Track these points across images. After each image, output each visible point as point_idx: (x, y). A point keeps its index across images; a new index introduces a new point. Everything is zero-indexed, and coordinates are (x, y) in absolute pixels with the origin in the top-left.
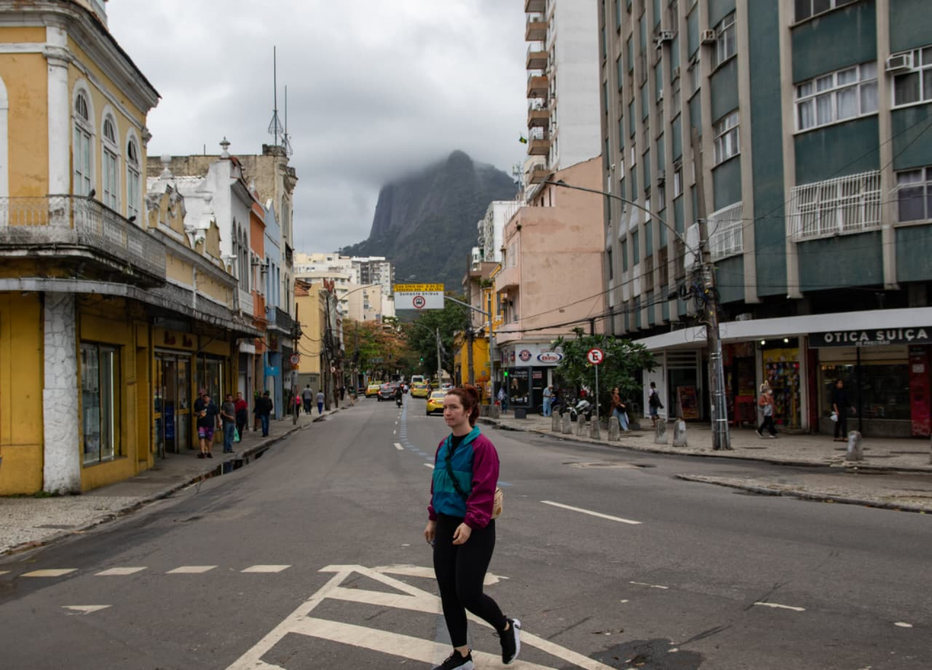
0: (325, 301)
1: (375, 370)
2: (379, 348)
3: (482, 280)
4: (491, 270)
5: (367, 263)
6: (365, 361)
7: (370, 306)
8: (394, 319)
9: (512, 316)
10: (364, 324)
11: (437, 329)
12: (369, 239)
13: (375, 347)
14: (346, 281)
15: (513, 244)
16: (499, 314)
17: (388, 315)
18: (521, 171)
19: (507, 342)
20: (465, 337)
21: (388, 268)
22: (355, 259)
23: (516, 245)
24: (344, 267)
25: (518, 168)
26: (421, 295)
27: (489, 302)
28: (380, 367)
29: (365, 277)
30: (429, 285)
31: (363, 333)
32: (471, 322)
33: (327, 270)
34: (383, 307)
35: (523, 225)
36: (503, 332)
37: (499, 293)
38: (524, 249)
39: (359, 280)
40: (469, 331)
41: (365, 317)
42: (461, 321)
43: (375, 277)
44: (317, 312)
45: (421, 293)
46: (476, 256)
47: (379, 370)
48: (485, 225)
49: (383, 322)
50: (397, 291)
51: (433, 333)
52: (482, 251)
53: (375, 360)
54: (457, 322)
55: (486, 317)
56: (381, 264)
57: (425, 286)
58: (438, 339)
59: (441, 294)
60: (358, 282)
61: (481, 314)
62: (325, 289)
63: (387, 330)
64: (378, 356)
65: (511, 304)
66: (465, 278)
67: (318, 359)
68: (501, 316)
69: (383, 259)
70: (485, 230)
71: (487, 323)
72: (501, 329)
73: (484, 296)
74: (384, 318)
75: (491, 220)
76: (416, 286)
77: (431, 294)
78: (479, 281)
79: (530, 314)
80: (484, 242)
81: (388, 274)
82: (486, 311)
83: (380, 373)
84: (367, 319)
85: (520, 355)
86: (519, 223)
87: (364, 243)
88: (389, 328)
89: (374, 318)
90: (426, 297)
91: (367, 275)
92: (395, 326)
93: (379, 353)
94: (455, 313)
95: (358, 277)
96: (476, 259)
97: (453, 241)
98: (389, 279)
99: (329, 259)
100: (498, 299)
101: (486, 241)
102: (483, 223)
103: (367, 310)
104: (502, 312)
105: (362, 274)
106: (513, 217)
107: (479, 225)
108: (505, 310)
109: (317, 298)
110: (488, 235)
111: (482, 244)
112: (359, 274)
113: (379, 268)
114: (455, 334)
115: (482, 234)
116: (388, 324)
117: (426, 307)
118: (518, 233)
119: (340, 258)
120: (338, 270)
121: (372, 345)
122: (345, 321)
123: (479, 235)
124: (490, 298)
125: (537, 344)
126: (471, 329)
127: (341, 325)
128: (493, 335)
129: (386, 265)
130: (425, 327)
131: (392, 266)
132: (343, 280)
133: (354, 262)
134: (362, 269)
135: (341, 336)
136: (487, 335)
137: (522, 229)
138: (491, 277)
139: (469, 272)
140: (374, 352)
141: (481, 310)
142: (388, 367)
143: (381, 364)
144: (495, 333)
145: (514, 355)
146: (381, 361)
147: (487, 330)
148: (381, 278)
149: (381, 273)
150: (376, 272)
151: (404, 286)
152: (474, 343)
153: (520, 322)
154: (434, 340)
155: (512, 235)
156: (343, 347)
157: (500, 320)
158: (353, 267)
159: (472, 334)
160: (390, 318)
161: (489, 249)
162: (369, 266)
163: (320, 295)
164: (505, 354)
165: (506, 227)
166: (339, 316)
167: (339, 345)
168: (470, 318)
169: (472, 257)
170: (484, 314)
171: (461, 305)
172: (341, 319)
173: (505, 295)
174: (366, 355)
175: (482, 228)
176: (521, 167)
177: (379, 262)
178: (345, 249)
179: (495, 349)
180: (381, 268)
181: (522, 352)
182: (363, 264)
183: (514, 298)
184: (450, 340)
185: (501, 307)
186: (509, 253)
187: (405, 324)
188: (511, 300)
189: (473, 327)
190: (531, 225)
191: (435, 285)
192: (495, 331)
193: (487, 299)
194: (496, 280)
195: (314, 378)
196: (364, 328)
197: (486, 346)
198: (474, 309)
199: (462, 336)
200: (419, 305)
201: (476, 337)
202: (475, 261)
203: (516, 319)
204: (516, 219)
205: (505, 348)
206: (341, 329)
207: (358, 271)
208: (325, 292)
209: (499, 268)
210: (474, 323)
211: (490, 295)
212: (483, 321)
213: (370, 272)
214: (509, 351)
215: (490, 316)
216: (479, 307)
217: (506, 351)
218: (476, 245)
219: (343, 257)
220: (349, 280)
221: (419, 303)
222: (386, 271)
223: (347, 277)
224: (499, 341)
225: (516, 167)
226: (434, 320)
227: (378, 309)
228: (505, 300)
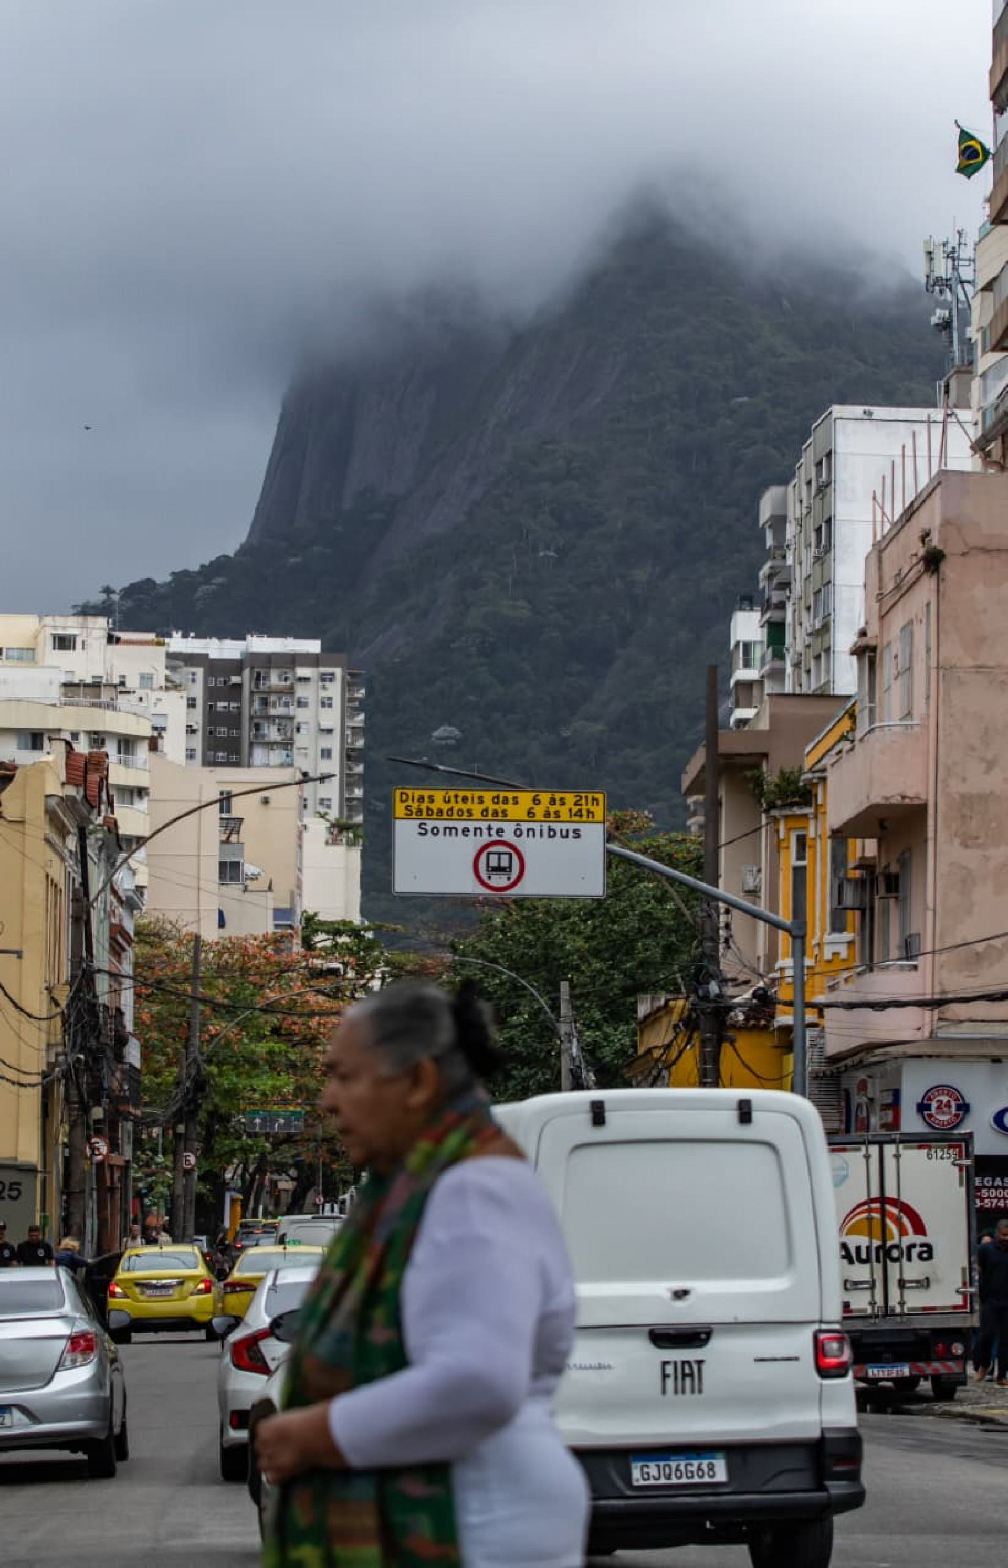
0: (72, 843)
1: (261, 1170)
2: (292, 1066)
3: (770, 774)
4: (812, 728)
5: (237, 666)
6: (225, 1119)
7: (249, 869)
8: (355, 933)
9: (895, 939)
10: (223, 949)
11: (564, 986)
12: (244, 550)
13: (272, 1063)
14: (142, 751)
15: (908, 627)
16: (838, 926)
17: (330, 913)
18: (966, 273)
19: (870, 1047)
20: (689, 1024)
21: (334, 690)
22: (178, 643)
23: (920, 633)
24: (132, 683)
25: (953, 256)
26: (508, 836)
27: (799, 874)
28: (287, 1154)
29: (222, 731)
30: (545, 797)
31: (220, 990)
32: (714, 958)
33: (55, 694)
34: (306, 878)
35: (952, 549)
36: (851, 1006)
37: (840, 836)
38: (953, 652)
39: (197, 742)
40: (706, 998)
41: (222, 923)
42: (670, 950)
43: (272, 733)
44: (36, 889)
45: (509, 828)
46: (747, 646)
47: (281, 1168)
48: (794, 511)
49: (308, 944)
50: (409, 816)
51: (543, 1001)
52: (776, 631)
53: (269, 1119)
54: (656, 953)
55: (783, 939)
56: (302, 672)
57: (526, 798)
58: (563, 1028)
59: (593, 834)
60: (190, 755)
61: (762, 926)
62: (71, 791)
63: (325, 984)
64: (285, 1101)
65: (893, 884)
66: (699, 759)
67: (32, 1099)
68: (847, 936)
69: (313, 646)
70: (791, 530)
71: (786, 962)
72: (843, 995)
73: (778, 847)
74: (311, 924)
75: (824, 489)
76: (488, 796)
77: (552, 833)
78: (758, 782)
79: (968, 930)
80: (785, 585)
81: (331, 718)
82: (785, 916)
83: (286, 1184)
84: (233, 930)
85: (922, 1108)
86: (935, 541)
87: (220, 565)
88: (334, 972)
89: (267, 926)
90: (526, 845)
91: (234, 720)
92: (362, 969)
93: (288, 1089)
94: (646, 916)
95: (191, 731)
96: (747, 664)
97: (641, 575)
98: (334, 743)
99: (63, 643)
100: (838, 861)
101: (797, 587)
102: (784, 501)
103: (234, 889)
104: (853, 918)
105: (212, 716)
106: (910, 513)
107: (766, 509)
108: (866, 912)
109: (39, 827)
110: (808, 556)
111: (776, 597)
112: (198, 718)
113: (291, 691)
114: (643, 1010)
115: (781, 548)
116: (330, 952)
117: (529, 887)
118: (928, 585)
119: (111, 640)
120: (105, 696)
121: (261, 1048)
122: (146, 936)
123: (767, 554)
124: (801, 857)
125: (996, 1060)
126: (714, 988)
127: (130, 954)
128: (810, 1016)
129: (326, 679)
130: (508, 974)
131: (349, 685)
132: (127, 743)
133: (176, 660)
134: (211, 694)
135: (127, 999)
136: (784, 1018)
137: (947, 568)
138: (808, 763)
139: (714, 727)
140: (265, 1082)
141: (762, 907)
142: (323, 1155)
143: (289, 1139)
144: (820, 1009)
145: (895, 1105)
146: (298, 1126)
147: (784, 993)
148: (300, 740)
149: (301, 715)
150: (277, 711)
151: (439, 795)
152: (727, 1048)
153: (924, 962)
154: (547, 1032)
155: (904, 589)
156: (133, 1054)
157: (844, 952)
158: (172, 686)
159: (722, 1009)
160: (335, 930)
161: (810, 622)
162: (245, 679)
163: (52, 816)
164: (858, 1099)
165: (879, 549)
166: (120, 910)
167: (121, 1041)
168: (715, 939)
169: (731, 656)
170: (776, 925)
171: (672, 880)
172: (130, 928)
173: (870, 847)
174: (231, 1094)
175: (779, 522)
176: (966, 252)
177: (293, 660)
178: (131, 591)
179: (816, 1077)
180: (301, 691)
181: (928, 1096)
182: (214, 667)
183: (904, 863)
184: (619, 1036)
185: (849, 898)
186: (888, 668)
187: (411, 960)
188: (894, 869)
189: (723, 981)
190: (985, 551)
191: (570, 798)
192: (820, 999)
193: (790, 858)
194: (831, 775)
195: (14, 1186)
196: (222, 970)
197: (781, 1065)
198: (732, 905)
199: (675, 1018)
200: (499, 880)
201: (735, 1027)
202: (742, 674)
203: (910, 949)
204: (923, 520)
205: (861, 1075)
206: (127, 968)
207: (192, 704)
208: (68, 802)
209: (846, 724)
210: (728, 964)
211: (802, 841)
212: (772, 957)
213: (249, 706)
214: (875, 1089)
215: (799, 934)
216: (753, 893)
217: (863, 1086)
218: (749, 600)
219: (124, 636)
220: (154, 745)
221: (499, 869)
222: (326, 703)
223: (148, 733)
224: (834, 1045)
225: (939, 255)
226: (550, 944)
227: (283, 886)
228: (865, 865)
